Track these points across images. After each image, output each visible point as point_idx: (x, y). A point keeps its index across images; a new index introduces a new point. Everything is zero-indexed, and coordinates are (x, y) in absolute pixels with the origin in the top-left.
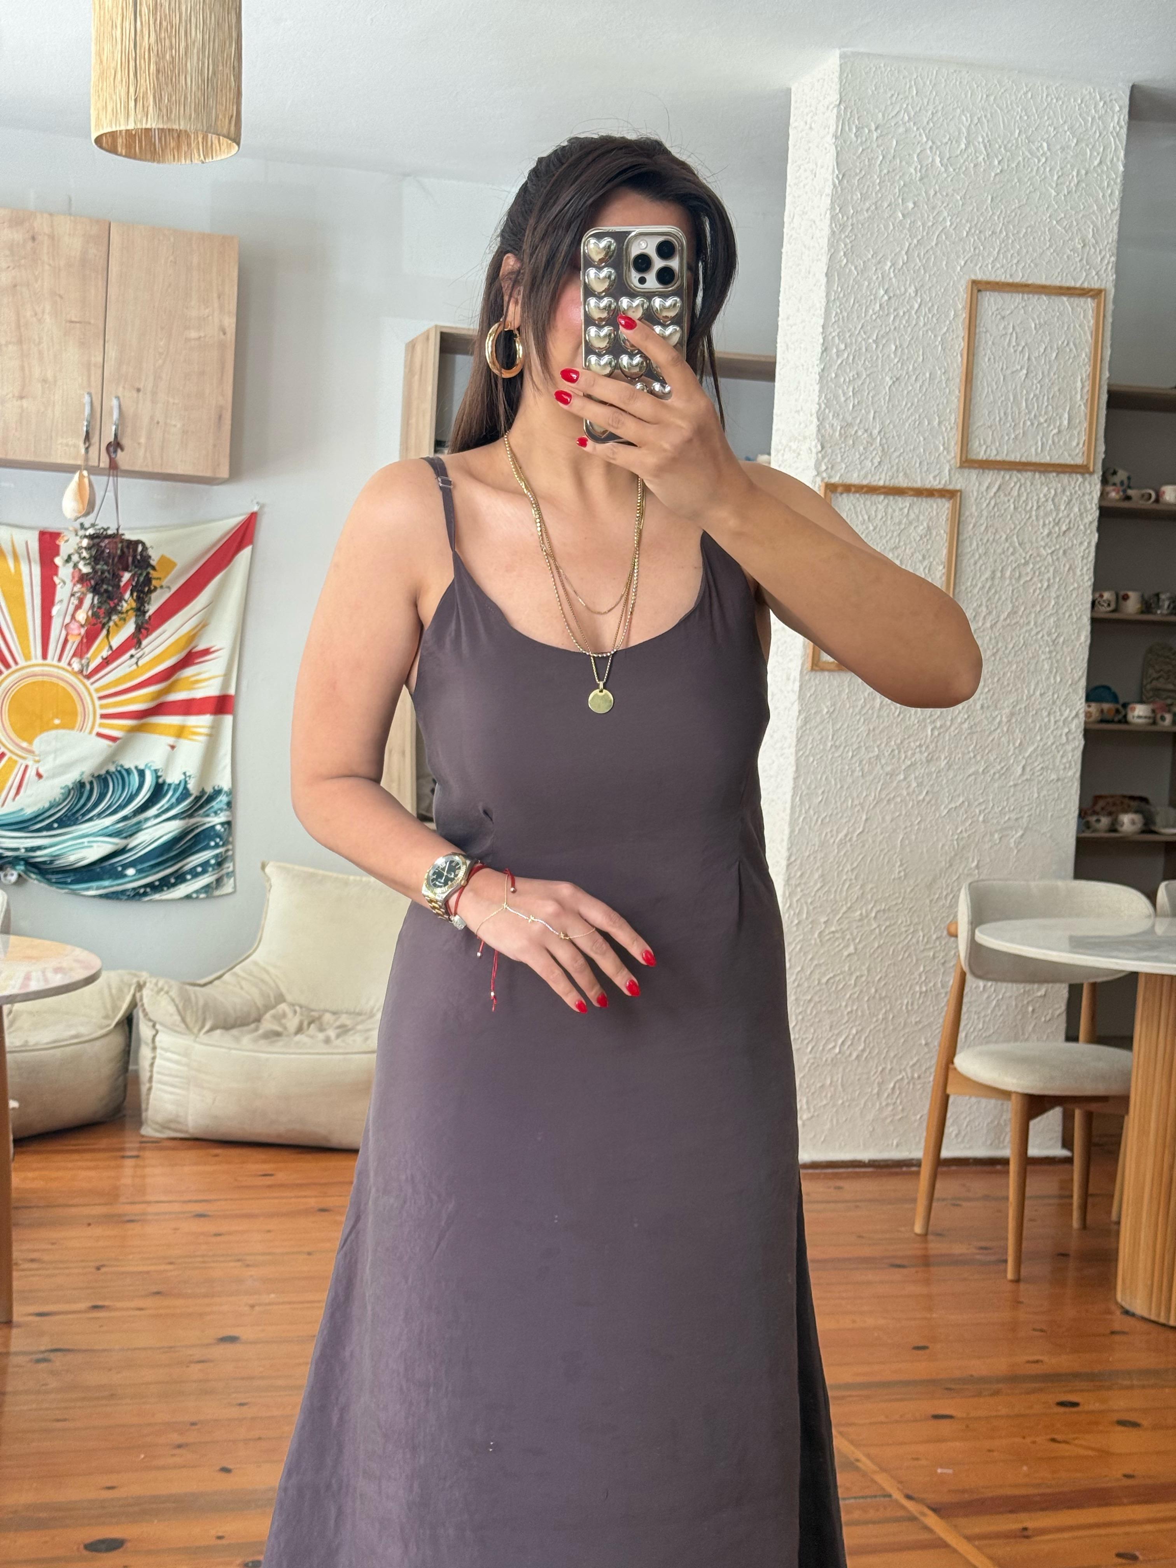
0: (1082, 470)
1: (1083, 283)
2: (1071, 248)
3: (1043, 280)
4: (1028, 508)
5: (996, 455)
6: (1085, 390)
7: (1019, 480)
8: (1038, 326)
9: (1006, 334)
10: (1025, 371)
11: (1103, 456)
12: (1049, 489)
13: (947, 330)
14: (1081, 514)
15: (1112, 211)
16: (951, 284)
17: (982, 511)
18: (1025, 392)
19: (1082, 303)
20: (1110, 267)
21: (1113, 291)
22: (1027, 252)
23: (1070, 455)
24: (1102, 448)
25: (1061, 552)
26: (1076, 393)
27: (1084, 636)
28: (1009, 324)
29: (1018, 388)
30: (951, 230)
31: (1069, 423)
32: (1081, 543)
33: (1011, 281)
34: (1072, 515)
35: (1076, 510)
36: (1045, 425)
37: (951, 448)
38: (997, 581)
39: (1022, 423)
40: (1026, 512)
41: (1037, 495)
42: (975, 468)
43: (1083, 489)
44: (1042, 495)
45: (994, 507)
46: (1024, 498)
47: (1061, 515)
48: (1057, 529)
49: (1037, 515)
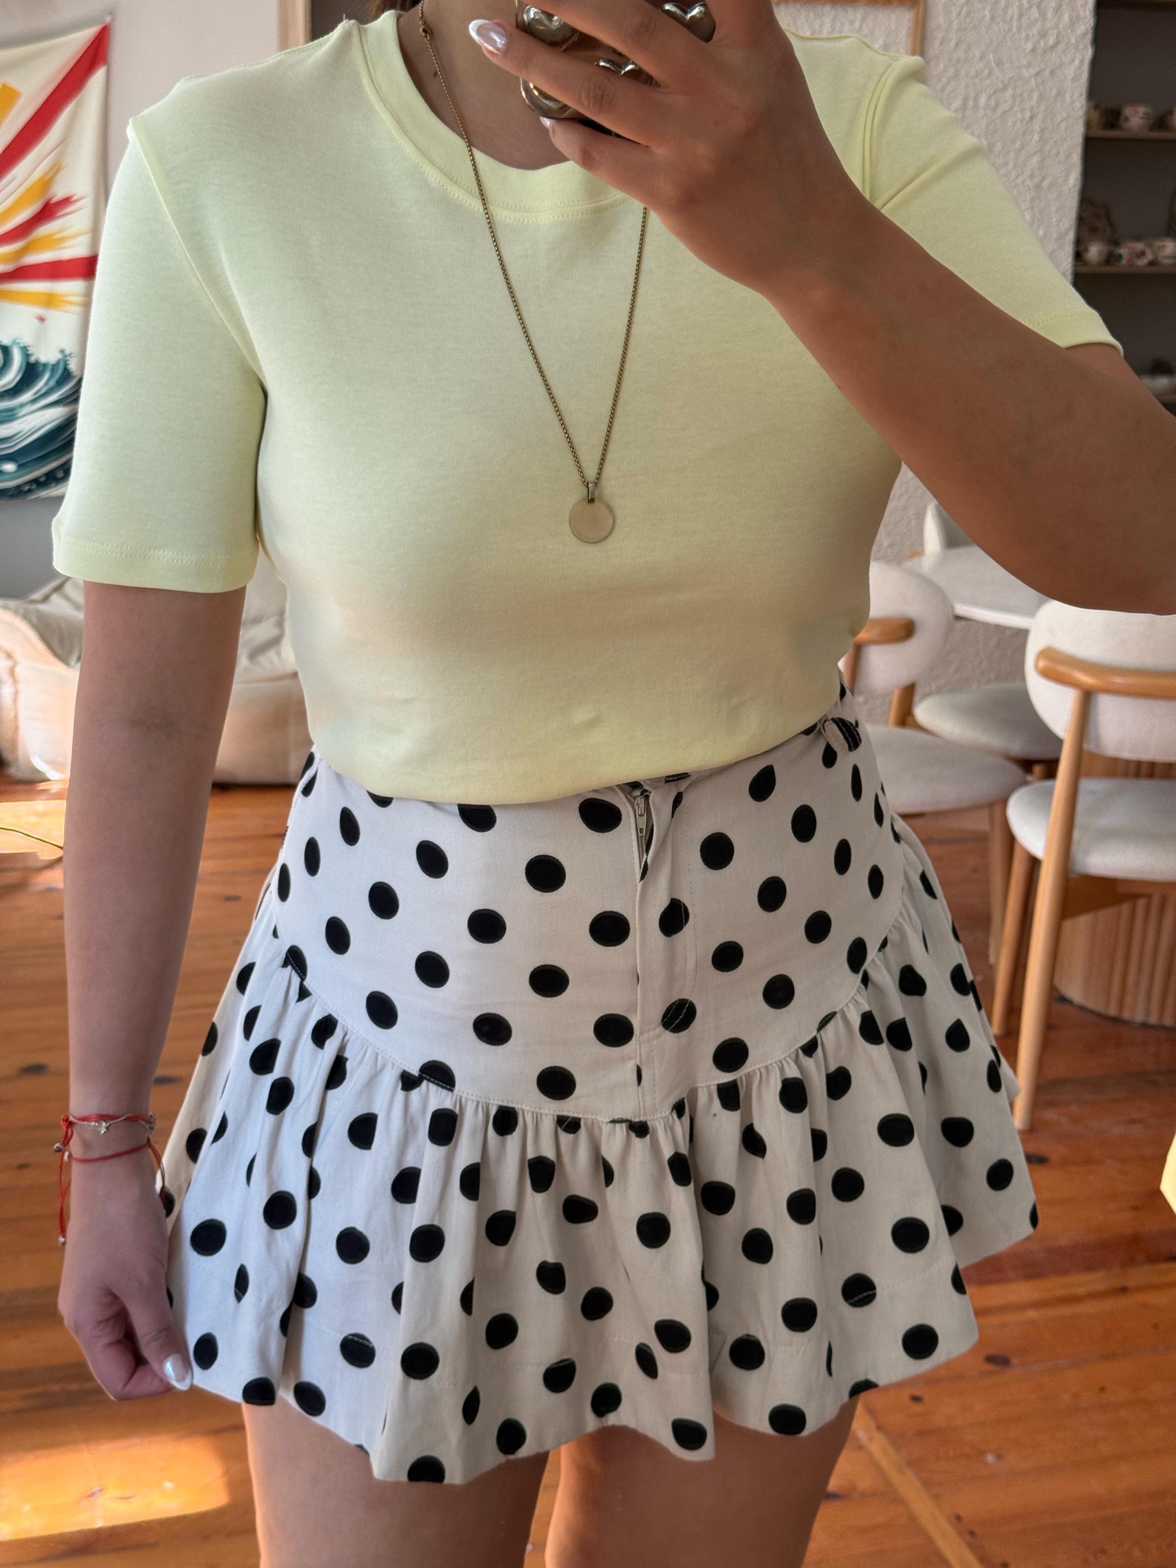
14: (1073, 24)
17: (951, 22)
25: (1047, 72)
27: (1073, 179)
32: (1073, 61)
34: (1061, 26)
35: (1066, 17)
38: (969, 112)
40: (1006, 23)
45: (966, 17)
47: (1048, 25)
48: (1042, 43)
49: (1019, 28)
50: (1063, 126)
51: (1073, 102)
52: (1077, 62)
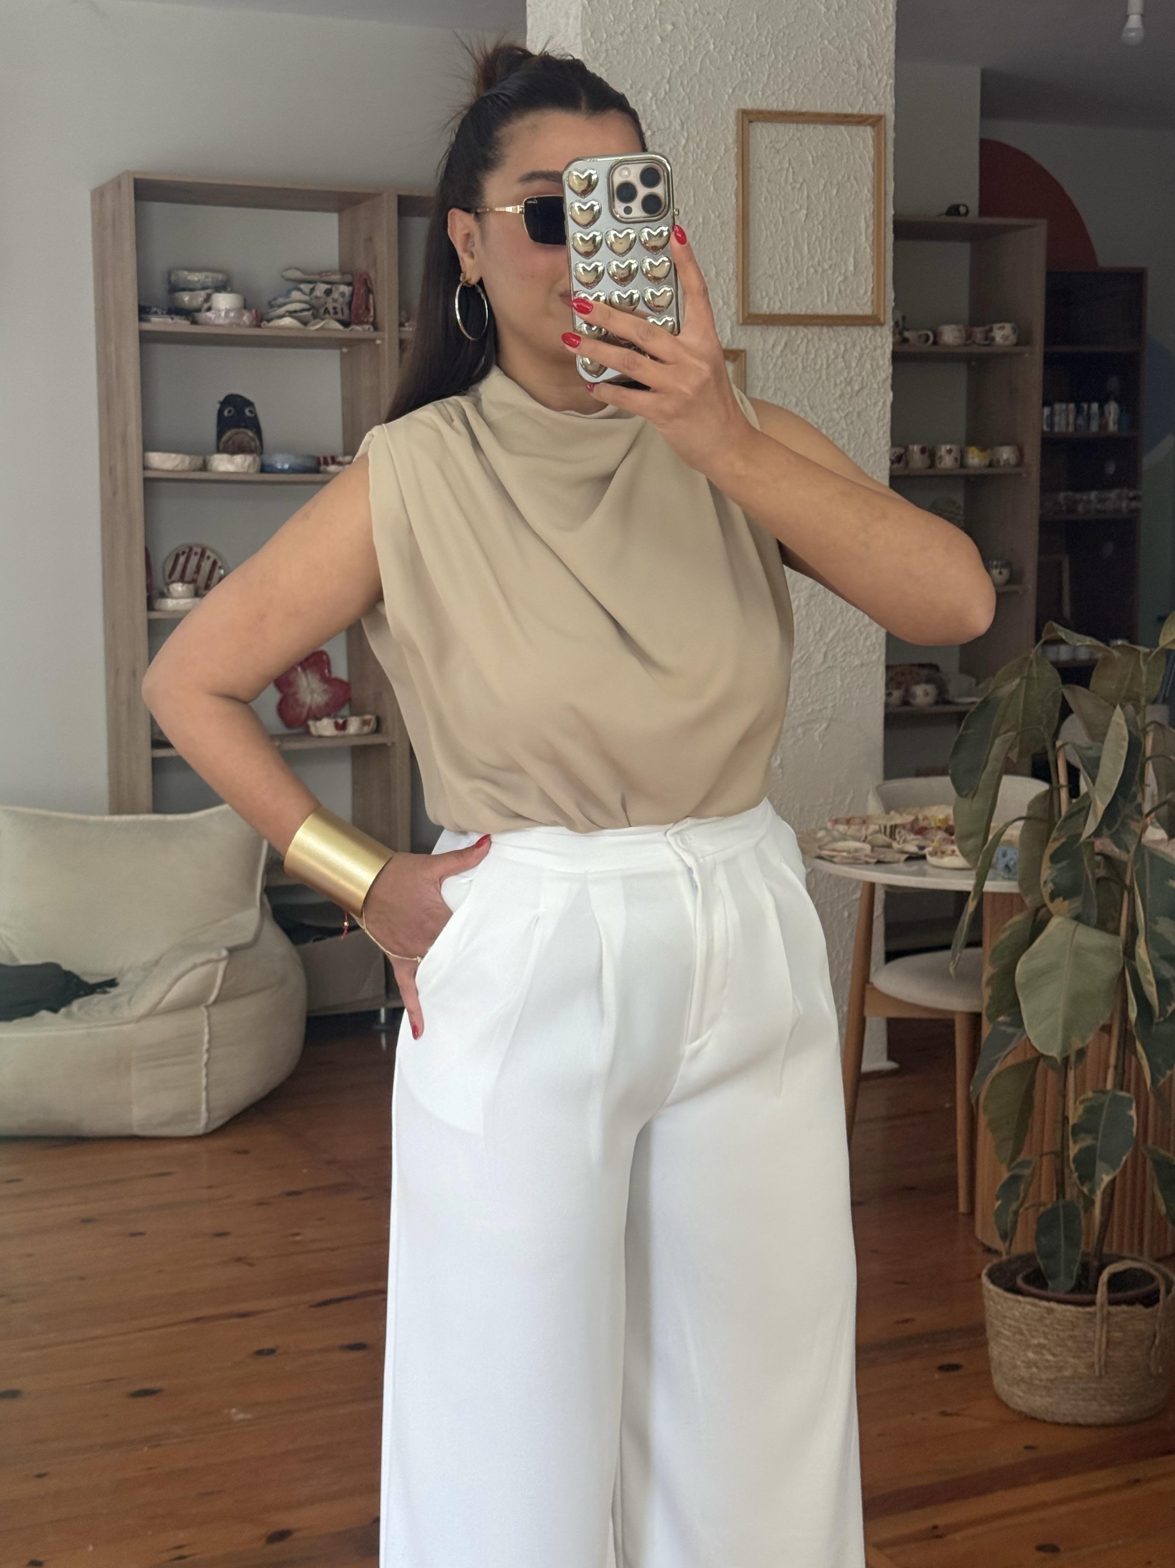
0: (871, 321)
1: (860, 109)
2: (846, 70)
3: (818, 108)
4: (818, 367)
5: (780, 308)
6: (870, 230)
7: (806, 335)
8: (815, 160)
9: (782, 169)
10: (805, 212)
11: (893, 304)
12: (838, 344)
13: (719, 167)
14: (874, 371)
15: (887, 28)
16: (720, 116)
17: (768, 373)
18: (806, 235)
19: (861, 133)
20: (888, 90)
21: (893, 116)
22: (799, 76)
23: (858, 305)
24: (891, 295)
25: (855, 414)
26: (861, 234)
28: (784, 158)
29: (799, 230)
30: (716, 54)
31: (855, 267)
32: (876, 404)
33: (783, 109)
34: (864, 373)
35: (868, 366)
36: (830, 272)
37: (732, 302)
39: (805, 271)
40: (816, 372)
41: (827, 351)
42: (758, 324)
43: (874, 343)
44: (831, 352)
45: (781, 368)
46: (812, 356)
47: (853, 373)
48: (849, 389)
49: (828, 375)
50: (871, 462)
51: (878, 439)
52: (880, 404)
